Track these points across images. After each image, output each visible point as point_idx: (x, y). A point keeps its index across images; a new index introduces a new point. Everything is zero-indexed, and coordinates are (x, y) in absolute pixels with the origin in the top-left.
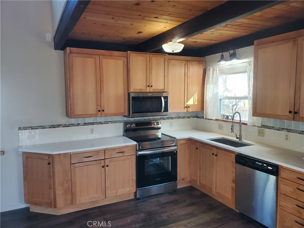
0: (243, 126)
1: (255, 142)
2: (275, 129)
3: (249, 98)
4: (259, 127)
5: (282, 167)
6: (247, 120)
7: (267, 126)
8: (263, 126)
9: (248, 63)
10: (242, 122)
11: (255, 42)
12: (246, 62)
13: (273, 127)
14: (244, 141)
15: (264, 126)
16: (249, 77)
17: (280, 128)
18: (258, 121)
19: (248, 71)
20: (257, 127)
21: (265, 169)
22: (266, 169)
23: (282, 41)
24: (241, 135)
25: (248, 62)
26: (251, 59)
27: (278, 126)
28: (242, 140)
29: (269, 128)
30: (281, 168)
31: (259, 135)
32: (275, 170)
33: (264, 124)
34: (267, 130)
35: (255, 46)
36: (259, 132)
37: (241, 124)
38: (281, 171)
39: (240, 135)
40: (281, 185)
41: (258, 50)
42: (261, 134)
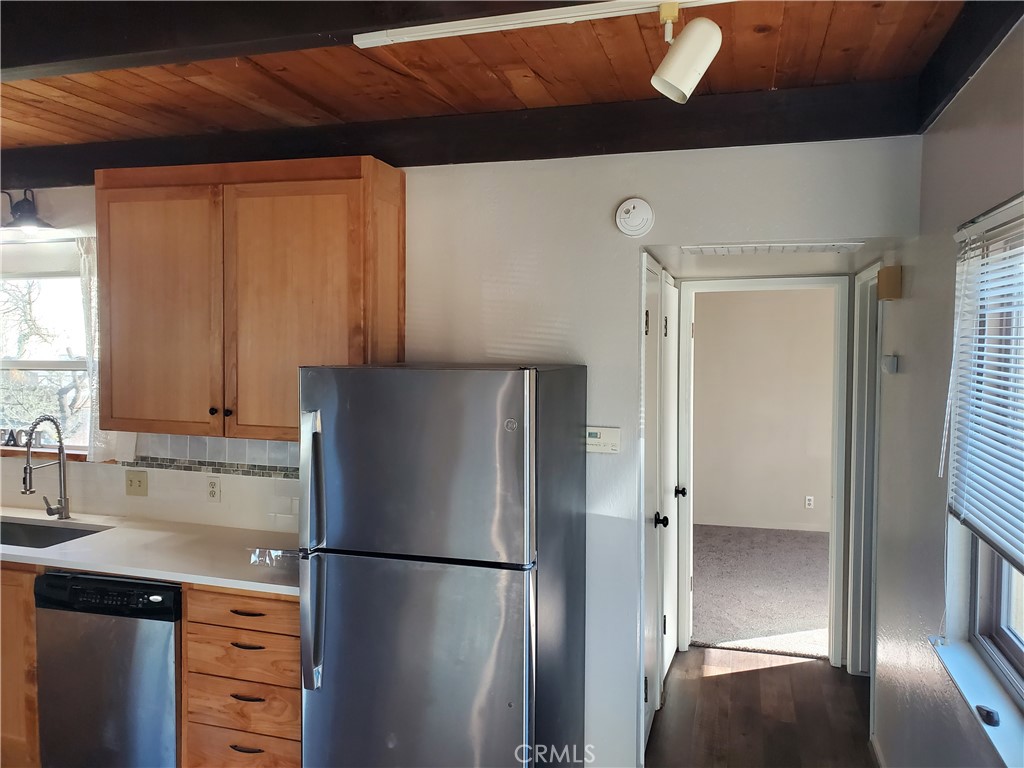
0: (72, 465)
1: (115, 516)
2: (179, 468)
3: (90, 366)
4: (129, 464)
5: (191, 587)
6: (87, 444)
7: (156, 459)
8: (143, 461)
9: (82, 244)
10: (66, 452)
11: (99, 173)
12: (73, 240)
13: (172, 461)
14: (78, 518)
15: (144, 459)
16: (87, 292)
17: (194, 463)
18: (123, 443)
19: (82, 272)
20: (123, 464)
21: (140, 606)
22: (144, 604)
23: (180, 188)
24: (67, 500)
25: (82, 239)
26: (90, 232)
27: (187, 457)
28: (71, 515)
29: (161, 466)
30: (189, 592)
31: (129, 493)
32: (171, 602)
33: (144, 454)
34: (154, 473)
35: (97, 189)
36: (130, 482)
37: (65, 459)
38: (189, 600)
39: (64, 501)
40: (191, 644)
41: (109, 202)
42: (136, 486)
